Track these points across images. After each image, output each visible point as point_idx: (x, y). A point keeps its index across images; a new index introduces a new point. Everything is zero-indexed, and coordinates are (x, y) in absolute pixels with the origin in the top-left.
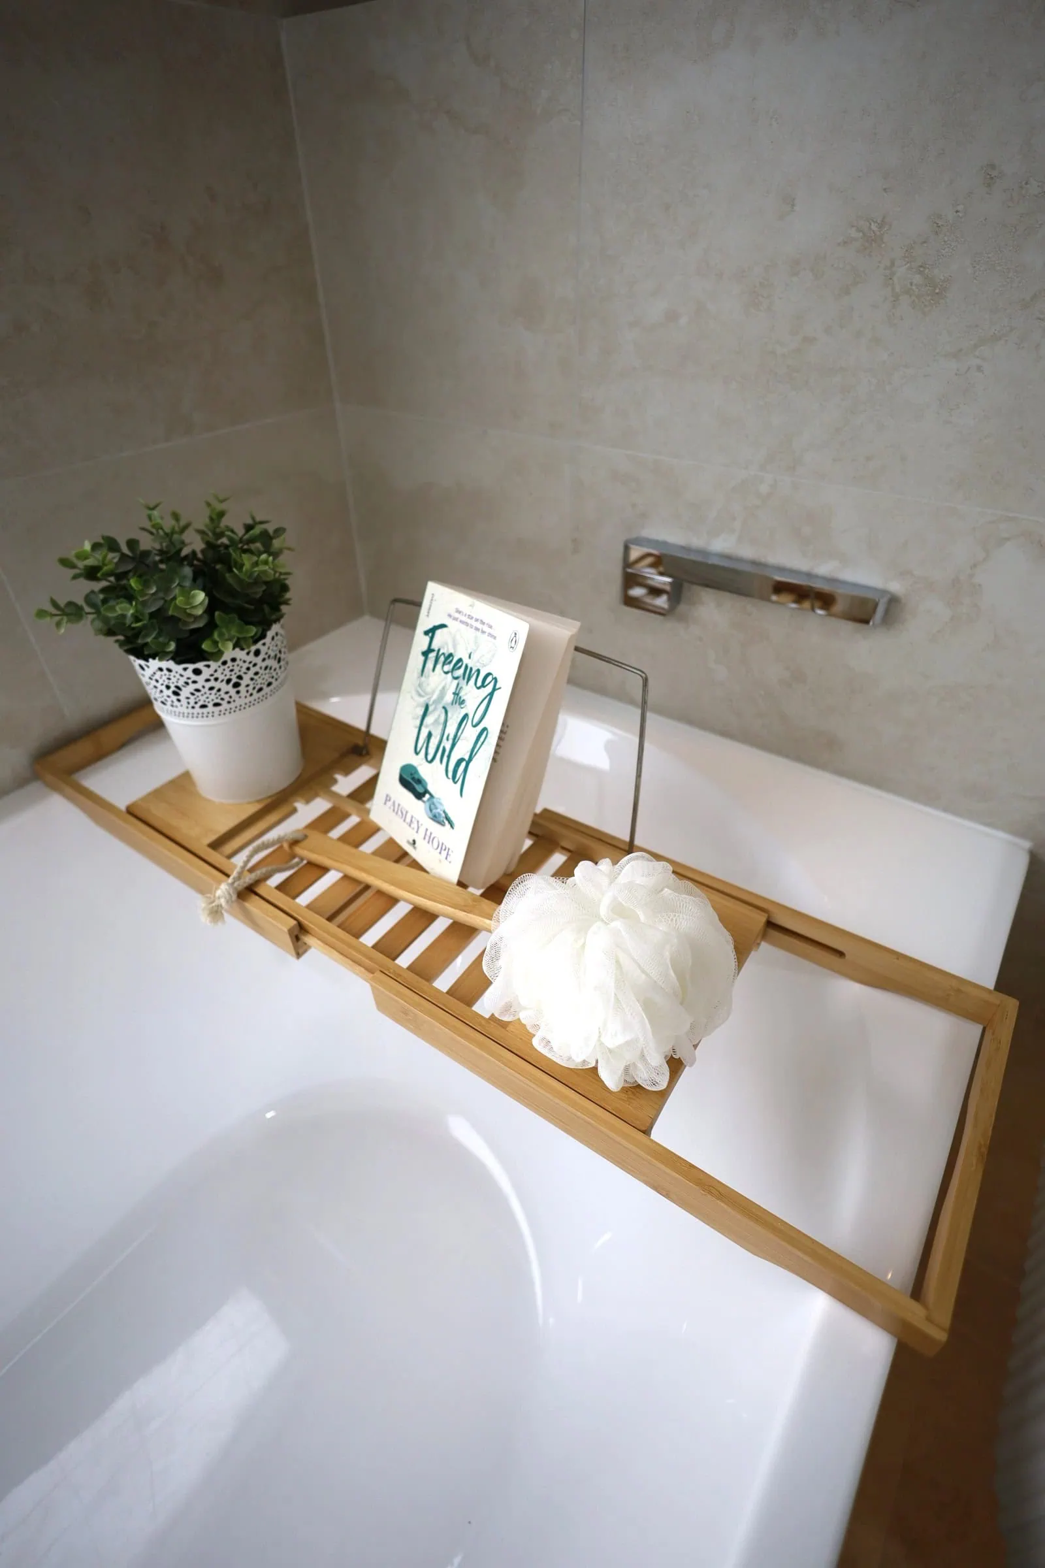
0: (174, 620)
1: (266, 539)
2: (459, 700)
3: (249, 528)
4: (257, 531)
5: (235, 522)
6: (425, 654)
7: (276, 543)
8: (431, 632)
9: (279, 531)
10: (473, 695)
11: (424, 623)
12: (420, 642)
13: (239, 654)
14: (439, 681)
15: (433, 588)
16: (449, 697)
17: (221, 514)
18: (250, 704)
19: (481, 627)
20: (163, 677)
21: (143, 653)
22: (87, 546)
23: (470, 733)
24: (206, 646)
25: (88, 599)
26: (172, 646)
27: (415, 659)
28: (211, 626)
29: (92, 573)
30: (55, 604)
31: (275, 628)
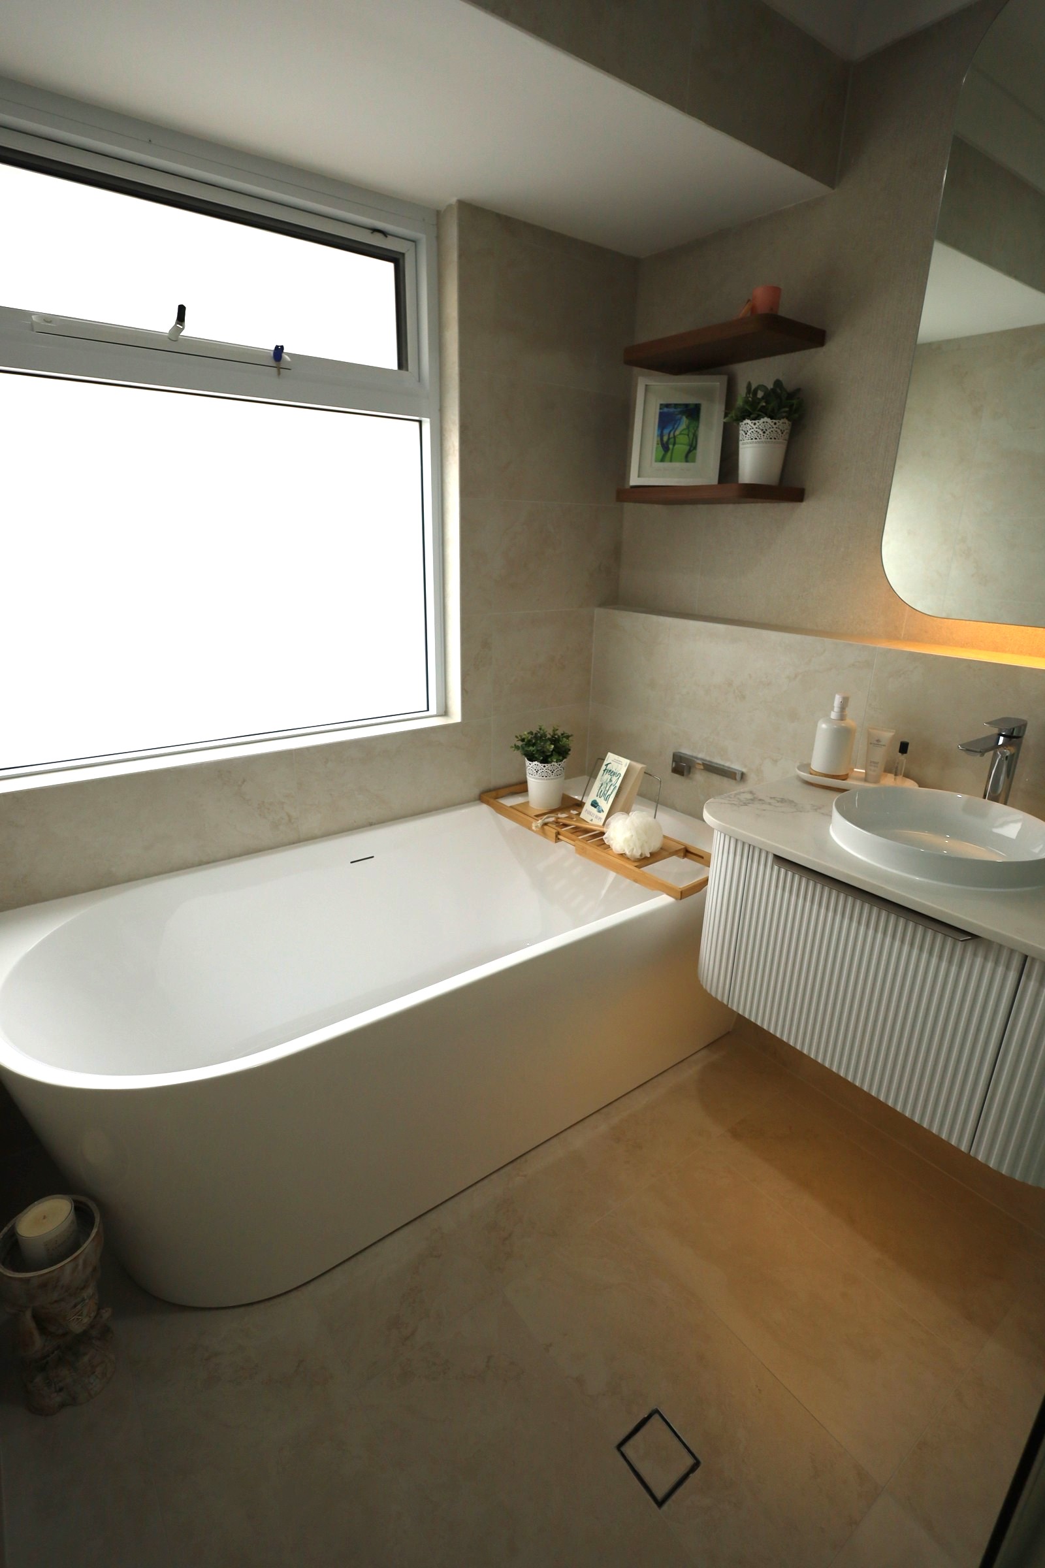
0: (544, 752)
1: (568, 737)
2: (611, 780)
3: (562, 734)
4: (565, 735)
5: (559, 733)
6: (604, 771)
7: (570, 738)
8: (607, 765)
9: (572, 735)
10: (614, 779)
11: (606, 762)
12: (604, 767)
13: (555, 764)
14: (607, 777)
15: (609, 754)
16: (609, 780)
17: (557, 730)
18: (554, 779)
19: (619, 763)
20: (535, 767)
21: (531, 759)
22: (526, 733)
23: (612, 788)
24: (549, 760)
25: (522, 745)
26: (542, 758)
27: (601, 772)
28: (552, 755)
29: (523, 740)
30: (515, 745)
31: (565, 760)
